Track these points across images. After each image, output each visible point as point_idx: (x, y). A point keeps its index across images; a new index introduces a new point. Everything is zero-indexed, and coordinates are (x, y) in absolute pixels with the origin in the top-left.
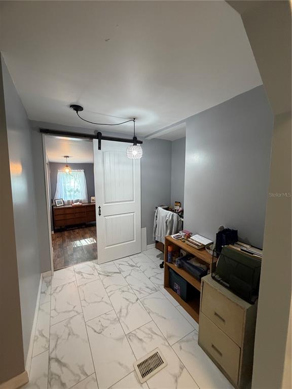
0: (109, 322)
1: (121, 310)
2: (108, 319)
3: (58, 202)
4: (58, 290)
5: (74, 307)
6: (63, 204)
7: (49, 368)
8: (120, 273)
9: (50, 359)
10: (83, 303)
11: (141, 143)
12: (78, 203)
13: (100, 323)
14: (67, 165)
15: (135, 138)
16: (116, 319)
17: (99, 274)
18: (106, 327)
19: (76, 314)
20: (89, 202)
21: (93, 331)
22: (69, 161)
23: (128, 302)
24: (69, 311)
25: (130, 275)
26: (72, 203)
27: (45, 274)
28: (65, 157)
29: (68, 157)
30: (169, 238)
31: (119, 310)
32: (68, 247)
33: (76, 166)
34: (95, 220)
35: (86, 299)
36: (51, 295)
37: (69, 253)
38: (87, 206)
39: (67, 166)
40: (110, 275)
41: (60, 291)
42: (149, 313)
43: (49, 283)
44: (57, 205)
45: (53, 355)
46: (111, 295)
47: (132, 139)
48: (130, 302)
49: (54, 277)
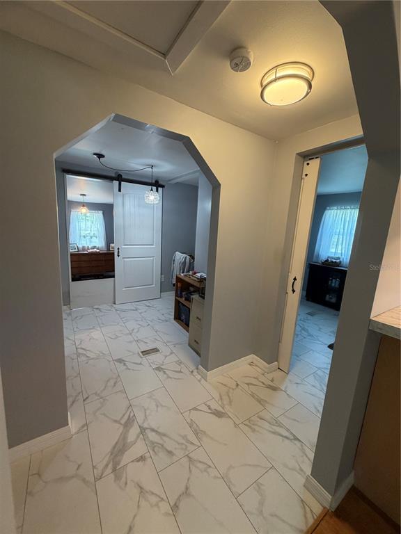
6: (77, 250)
11: (163, 186)
12: (95, 250)
14: (84, 204)
15: (157, 182)
20: (108, 249)
22: (86, 199)
26: (88, 249)
28: (81, 195)
29: (85, 195)
30: (179, 276)
33: (94, 206)
34: (114, 271)
38: (105, 254)
39: (83, 206)
47: (154, 181)
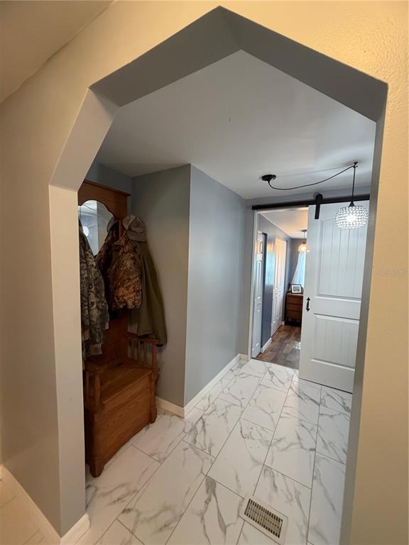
0: (260, 437)
1: (281, 439)
2: (260, 434)
3: (294, 287)
4: (243, 376)
5: (243, 399)
7: (197, 423)
8: (319, 405)
9: (201, 418)
10: (252, 402)
13: (250, 430)
16: (268, 441)
17: (291, 387)
18: (253, 439)
19: (239, 404)
21: (240, 429)
23: (298, 441)
24: (237, 399)
25: (331, 416)
27: (243, 356)
31: (278, 438)
32: (288, 345)
35: (257, 400)
36: (235, 376)
37: (284, 352)
40: (303, 397)
41: (243, 378)
42: (314, 478)
43: (241, 366)
44: (293, 292)
45: (204, 417)
46: (284, 417)
48: (300, 443)
49: (249, 363)
